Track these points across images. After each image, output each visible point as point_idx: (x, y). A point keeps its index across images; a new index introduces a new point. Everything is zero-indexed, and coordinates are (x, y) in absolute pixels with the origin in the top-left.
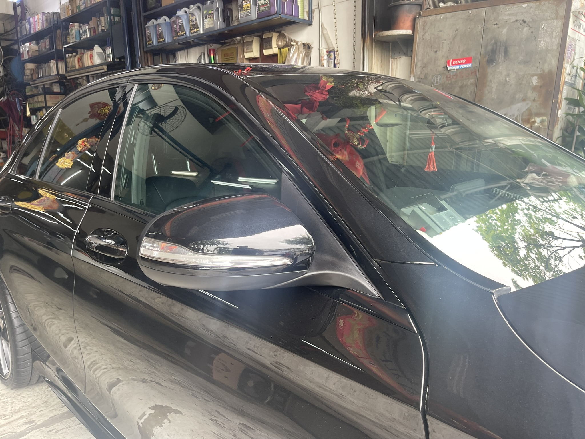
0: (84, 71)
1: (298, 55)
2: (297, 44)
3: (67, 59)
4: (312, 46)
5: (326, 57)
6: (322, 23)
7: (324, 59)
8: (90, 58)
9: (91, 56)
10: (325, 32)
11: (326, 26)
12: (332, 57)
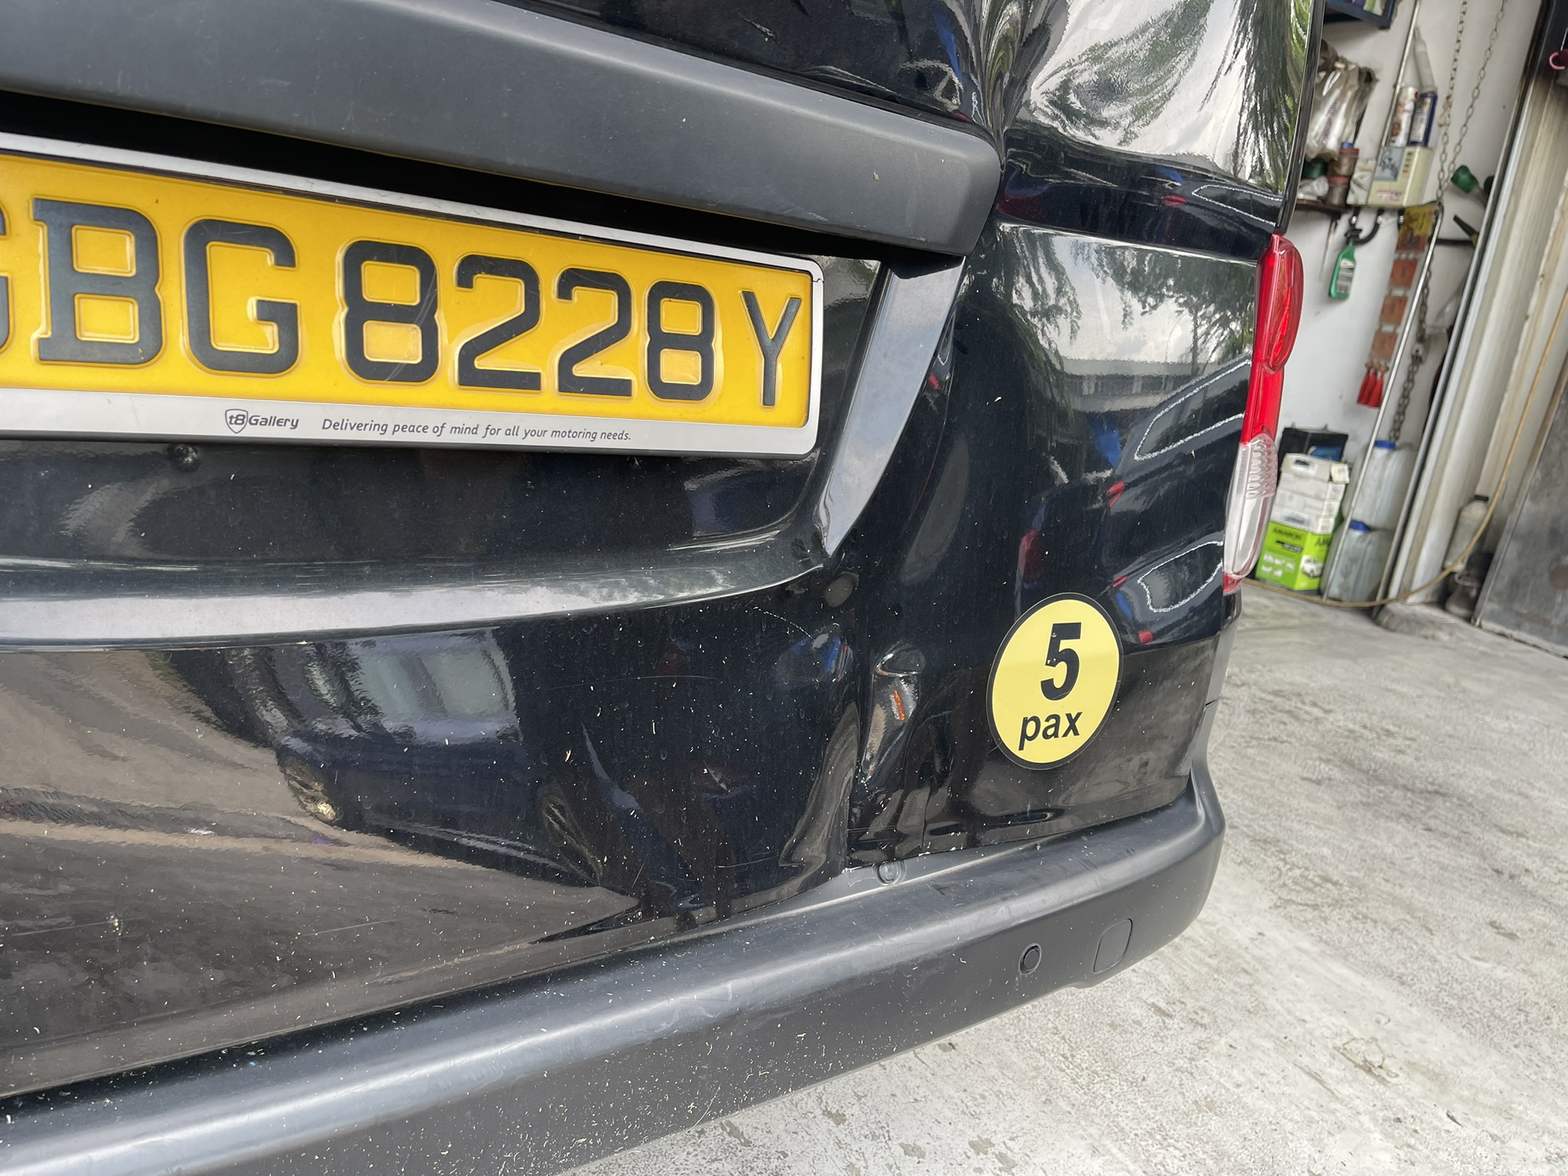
1: (1343, 94)
2: (1346, 68)
4: (1377, 76)
5: (1409, 106)
6: (1416, 29)
7: (1404, 111)
10: (1420, 49)
11: (1424, 36)
12: (1426, 109)
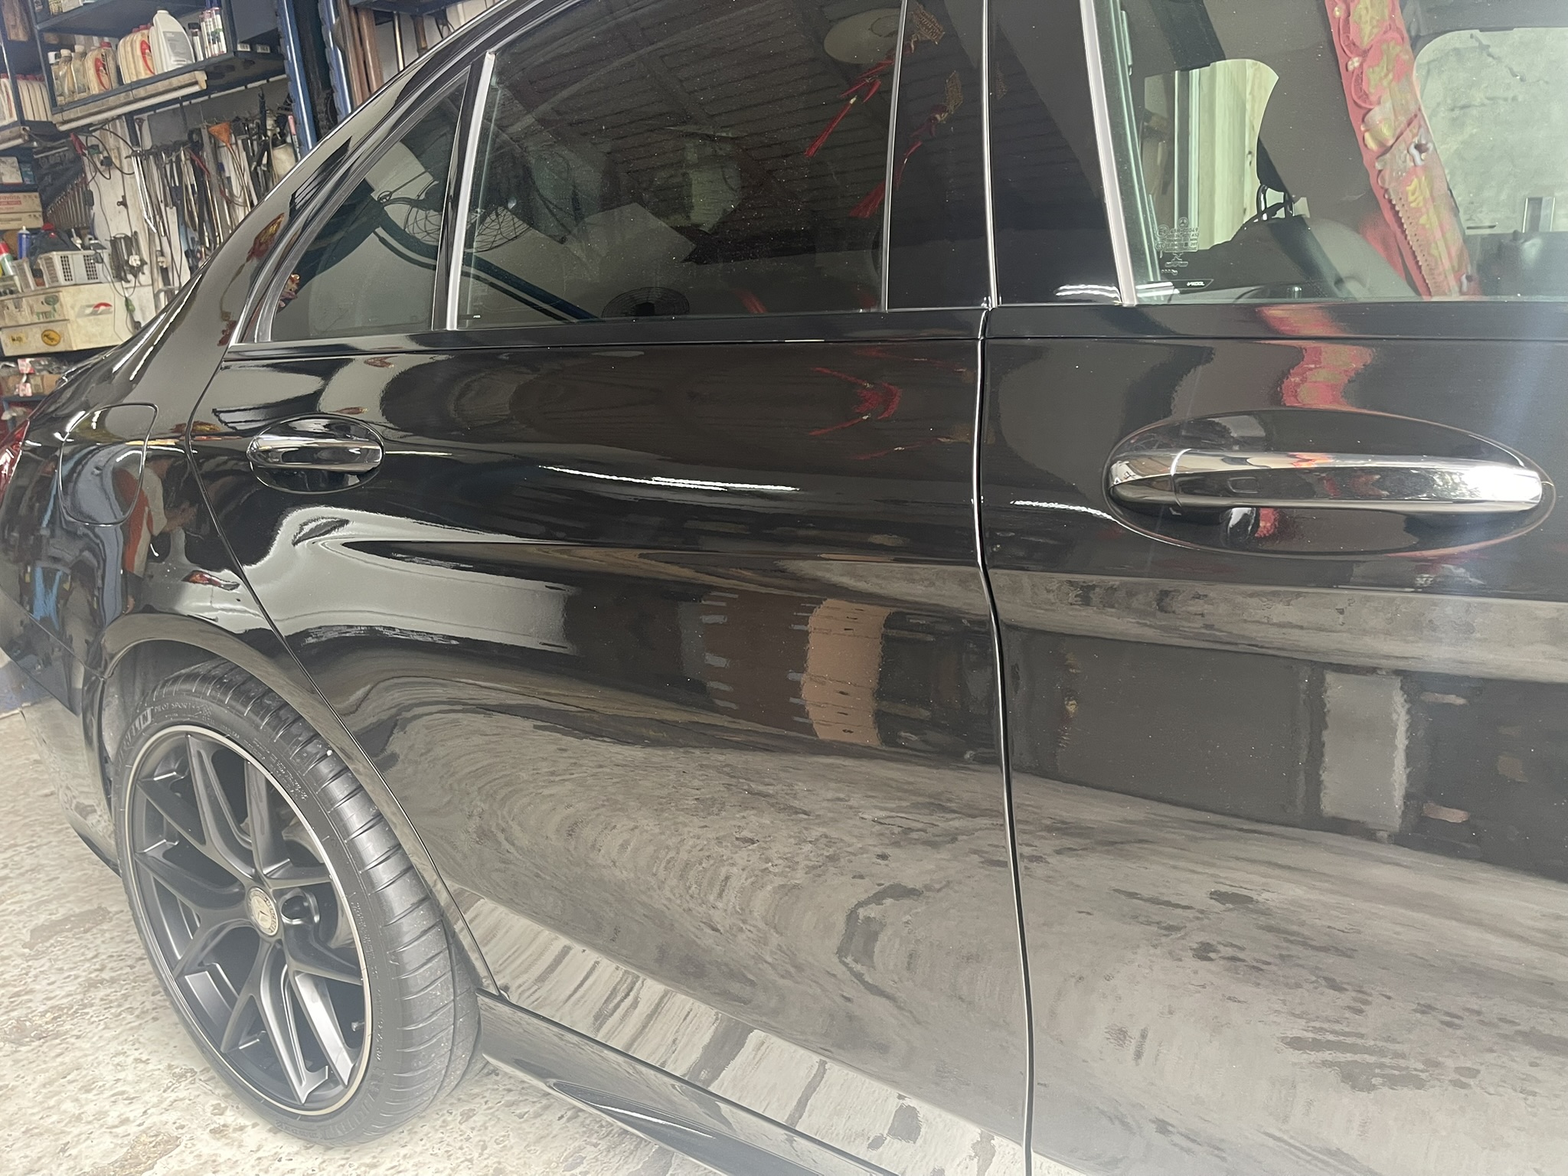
0: (122, 98)
3: (53, 68)
8: (143, 53)
9: (146, 47)
